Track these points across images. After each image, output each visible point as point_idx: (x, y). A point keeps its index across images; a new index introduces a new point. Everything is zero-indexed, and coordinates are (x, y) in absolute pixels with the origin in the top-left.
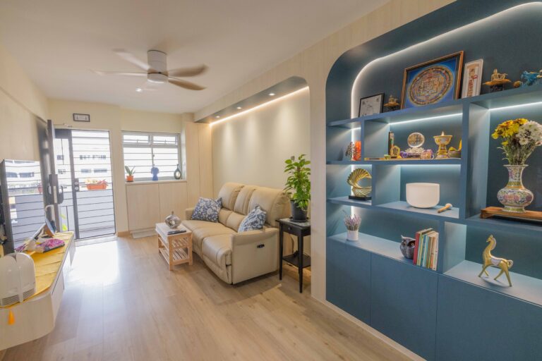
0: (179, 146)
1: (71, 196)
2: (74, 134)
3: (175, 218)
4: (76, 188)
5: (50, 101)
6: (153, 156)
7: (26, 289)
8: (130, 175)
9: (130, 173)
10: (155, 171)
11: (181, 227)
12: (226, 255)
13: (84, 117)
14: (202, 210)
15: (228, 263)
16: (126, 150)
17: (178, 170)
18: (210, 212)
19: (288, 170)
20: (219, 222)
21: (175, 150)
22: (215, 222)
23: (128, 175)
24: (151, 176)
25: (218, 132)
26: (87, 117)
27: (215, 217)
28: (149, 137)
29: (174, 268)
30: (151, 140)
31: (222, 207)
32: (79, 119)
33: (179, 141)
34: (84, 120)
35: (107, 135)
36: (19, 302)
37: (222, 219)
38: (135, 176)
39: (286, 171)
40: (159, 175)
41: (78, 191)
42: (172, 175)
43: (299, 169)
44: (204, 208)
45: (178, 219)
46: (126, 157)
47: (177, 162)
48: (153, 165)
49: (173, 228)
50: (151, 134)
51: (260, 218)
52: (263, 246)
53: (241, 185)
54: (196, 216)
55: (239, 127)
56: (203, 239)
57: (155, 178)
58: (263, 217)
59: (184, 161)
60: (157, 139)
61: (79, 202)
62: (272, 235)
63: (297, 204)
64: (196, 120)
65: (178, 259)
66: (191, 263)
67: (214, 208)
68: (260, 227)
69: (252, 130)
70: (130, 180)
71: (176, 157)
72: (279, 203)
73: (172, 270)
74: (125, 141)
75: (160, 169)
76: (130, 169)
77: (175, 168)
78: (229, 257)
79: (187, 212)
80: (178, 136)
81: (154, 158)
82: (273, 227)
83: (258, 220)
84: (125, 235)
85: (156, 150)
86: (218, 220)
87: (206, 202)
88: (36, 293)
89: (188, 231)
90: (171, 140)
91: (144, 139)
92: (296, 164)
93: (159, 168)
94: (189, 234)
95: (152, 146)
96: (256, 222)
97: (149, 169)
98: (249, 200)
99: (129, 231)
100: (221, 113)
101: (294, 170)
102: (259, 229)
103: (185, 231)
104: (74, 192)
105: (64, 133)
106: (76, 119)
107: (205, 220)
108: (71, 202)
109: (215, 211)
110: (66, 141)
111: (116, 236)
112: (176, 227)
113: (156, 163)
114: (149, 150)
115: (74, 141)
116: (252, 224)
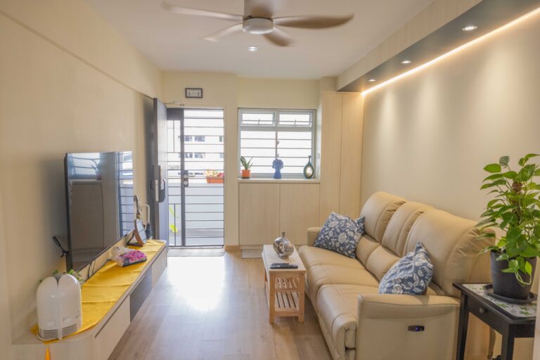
0: (313, 129)
1: (178, 191)
2: (186, 113)
3: (286, 242)
4: (185, 183)
5: (164, 74)
6: (277, 143)
7: (68, 323)
8: (246, 169)
9: (246, 166)
10: (278, 164)
11: (295, 258)
12: (346, 329)
13: (197, 91)
14: (331, 234)
15: (350, 344)
16: (244, 134)
17: (309, 165)
18: (342, 238)
19: (490, 185)
20: (357, 258)
21: (308, 135)
22: (349, 256)
23: (243, 168)
24: (273, 171)
25: (374, 106)
26: (200, 91)
27: (349, 249)
28: (274, 117)
29: (276, 321)
30: (276, 120)
31: (365, 233)
32: (192, 95)
33: (314, 121)
34: (196, 95)
35: (220, 114)
36: (58, 339)
37: (362, 254)
38: (253, 170)
39: (484, 187)
40: (282, 171)
41: (187, 186)
42: (301, 171)
43: (517, 187)
44: (335, 231)
45: (290, 245)
46: (243, 143)
47: (309, 153)
48: (277, 156)
49: (282, 258)
50: (276, 111)
51: (420, 273)
52: (421, 328)
53: (400, 199)
54: (321, 242)
55: (407, 95)
56: (320, 286)
57: (278, 175)
58: (425, 273)
59: (319, 151)
60: (285, 119)
61: (187, 200)
62: (444, 311)
63: (505, 264)
64: (340, 88)
65: (283, 308)
66: (301, 318)
67: (351, 234)
68: (419, 290)
69: (429, 102)
70: (246, 175)
71: (309, 144)
72: (465, 251)
73: (272, 323)
74: (244, 122)
75: (285, 162)
76: (247, 160)
77: (306, 162)
78: (351, 334)
79: (309, 233)
80: (313, 112)
81: (278, 146)
82: (447, 294)
83: (415, 277)
84: (234, 251)
85: (281, 135)
86: (355, 254)
87: (340, 220)
88: (79, 331)
89: (302, 268)
90: (304, 119)
91: (267, 118)
92: (512, 175)
93: (283, 160)
94: (302, 273)
95: (276, 128)
96: (411, 280)
97: (271, 161)
98: (408, 230)
99: (240, 246)
100: (377, 73)
101: (504, 188)
102: (417, 294)
103: (297, 267)
104: (184, 186)
105: (175, 113)
106: (188, 95)
107: (334, 250)
108: (179, 200)
109: (351, 238)
110: (178, 123)
111: (223, 250)
112: (286, 257)
113: (281, 153)
114: (272, 134)
115: (186, 122)
116: (403, 281)
